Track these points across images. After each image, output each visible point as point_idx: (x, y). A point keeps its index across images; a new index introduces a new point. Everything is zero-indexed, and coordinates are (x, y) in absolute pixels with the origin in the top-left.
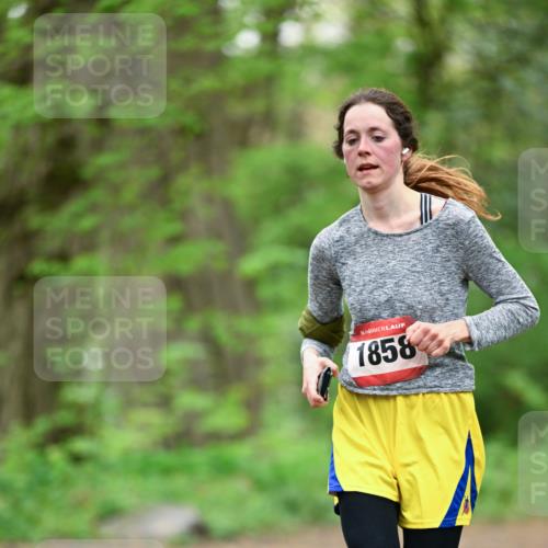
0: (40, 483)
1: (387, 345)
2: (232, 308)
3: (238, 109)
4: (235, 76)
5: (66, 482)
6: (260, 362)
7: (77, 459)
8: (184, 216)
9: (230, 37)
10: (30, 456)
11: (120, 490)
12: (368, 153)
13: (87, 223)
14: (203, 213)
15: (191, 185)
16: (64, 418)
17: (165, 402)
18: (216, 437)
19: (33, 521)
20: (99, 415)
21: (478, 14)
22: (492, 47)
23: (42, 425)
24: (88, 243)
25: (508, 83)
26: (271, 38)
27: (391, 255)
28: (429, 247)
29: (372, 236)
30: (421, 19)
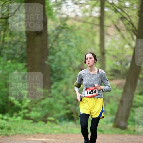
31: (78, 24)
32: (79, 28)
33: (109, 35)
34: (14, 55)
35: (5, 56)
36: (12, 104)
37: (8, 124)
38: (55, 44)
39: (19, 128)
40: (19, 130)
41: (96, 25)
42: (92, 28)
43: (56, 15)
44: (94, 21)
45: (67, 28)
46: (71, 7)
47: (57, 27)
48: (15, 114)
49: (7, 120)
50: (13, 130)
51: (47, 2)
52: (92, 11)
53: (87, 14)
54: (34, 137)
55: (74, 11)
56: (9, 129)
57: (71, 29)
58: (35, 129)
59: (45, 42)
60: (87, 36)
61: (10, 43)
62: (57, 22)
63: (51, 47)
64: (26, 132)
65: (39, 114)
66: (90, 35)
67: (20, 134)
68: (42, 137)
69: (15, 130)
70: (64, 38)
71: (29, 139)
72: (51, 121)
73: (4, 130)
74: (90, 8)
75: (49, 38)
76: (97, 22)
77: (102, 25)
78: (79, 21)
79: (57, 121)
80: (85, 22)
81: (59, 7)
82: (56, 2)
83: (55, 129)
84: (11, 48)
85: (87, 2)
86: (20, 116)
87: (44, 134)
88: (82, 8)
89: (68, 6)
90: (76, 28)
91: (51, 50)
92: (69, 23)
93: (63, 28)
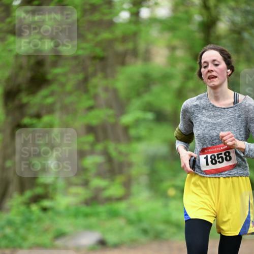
0: (28, 221)
1: (219, 156)
2: (117, 140)
3: (120, 48)
4: (118, 32)
5: (39, 220)
6: (130, 165)
7: (45, 210)
8: (95, 97)
9: (117, 14)
10: (23, 208)
11: (65, 224)
12: (212, 71)
13: (49, 100)
14: (103, 96)
15: (98, 83)
16: (39, 190)
17: (86, 184)
18: (110, 200)
19: (24, 239)
20: (55, 189)
21: (232, 4)
22: (238, 19)
23: (28, 194)
24: (50, 110)
25: (246, 35)
26: (136, 15)
27: (219, 116)
28: (237, 115)
29: (211, 107)
30: (205, 6)
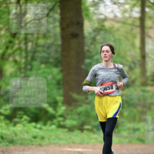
31: (117, 25)
32: (118, 30)
33: (150, 37)
34: (48, 58)
35: (39, 60)
36: (46, 112)
37: (41, 133)
38: (92, 46)
39: (53, 137)
40: (54, 140)
41: (136, 26)
42: (132, 30)
43: (93, 16)
44: (134, 22)
45: (106, 30)
46: (109, 7)
47: (94, 28)
48: (49, 122)
49: (40, 129)
50: (46, 140)
51: (83, 1)
52: (132, 11)
53: (127, 15)
54: (70, 147)
55: (112, 12)
56: (43, 138)
57: (109, 31)
58: (70, 138)
59: (81, 45)
60: (126, 38)
61: (44, 46)
62: (94, 23)
63: (88, 51)
64: (61, 142)
65: (75, 123)
66: (130, 37)
67: (55, 144)
68: (78, 147)
69: (49, 139)
70: (101, 41)
71: (65, 149)
72: (88, 130)
73: (37, 140)
74: (130, 8)
75: (86, 40)
76: (138, 23)
77: (142, 26)
78: (118, 22)
79: (95, 130)
80: (124, 23)
81: (97, 7)
82: (93, 1)
83: (92, 139)
84: (44, 52)
85: (126, 1)
86: (54, 124)
87: (81, 144)
88: (122, 8)
89: (106, 5)
90: (115, 29)
91: (88, 54)
92: (107, 24)
93: (101, 30)
